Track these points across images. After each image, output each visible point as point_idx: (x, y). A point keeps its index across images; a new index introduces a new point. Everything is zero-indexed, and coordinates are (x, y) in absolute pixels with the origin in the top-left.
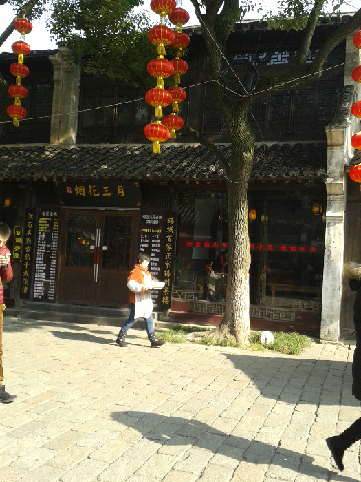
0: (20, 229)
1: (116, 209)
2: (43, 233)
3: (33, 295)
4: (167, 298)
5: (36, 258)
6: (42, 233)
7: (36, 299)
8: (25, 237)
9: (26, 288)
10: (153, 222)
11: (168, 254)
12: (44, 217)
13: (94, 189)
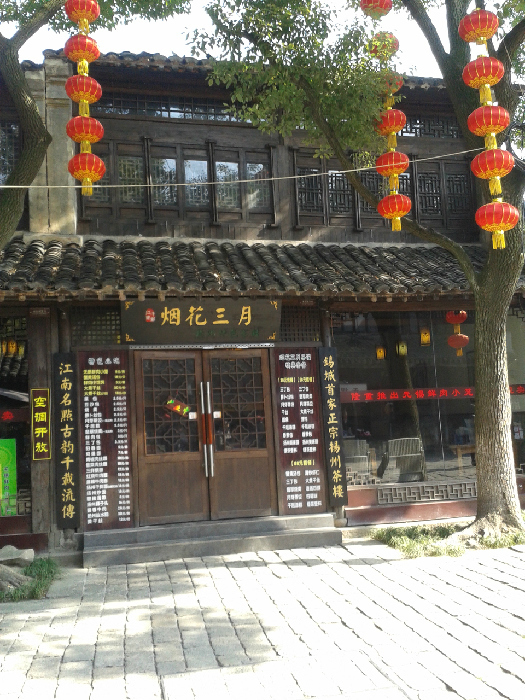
0: (44, 394)
1: (233, 346)
2: (95, 399)
3: (86, 519)
4: (340, 487)
5: (84, 446)
6: (91, 398)
7: (95, 527)
8: (56, 408)
9: (71, 508)
10: (298, 366)
11: (332, 415)
12: (92, 368)
13: (199, 312)
